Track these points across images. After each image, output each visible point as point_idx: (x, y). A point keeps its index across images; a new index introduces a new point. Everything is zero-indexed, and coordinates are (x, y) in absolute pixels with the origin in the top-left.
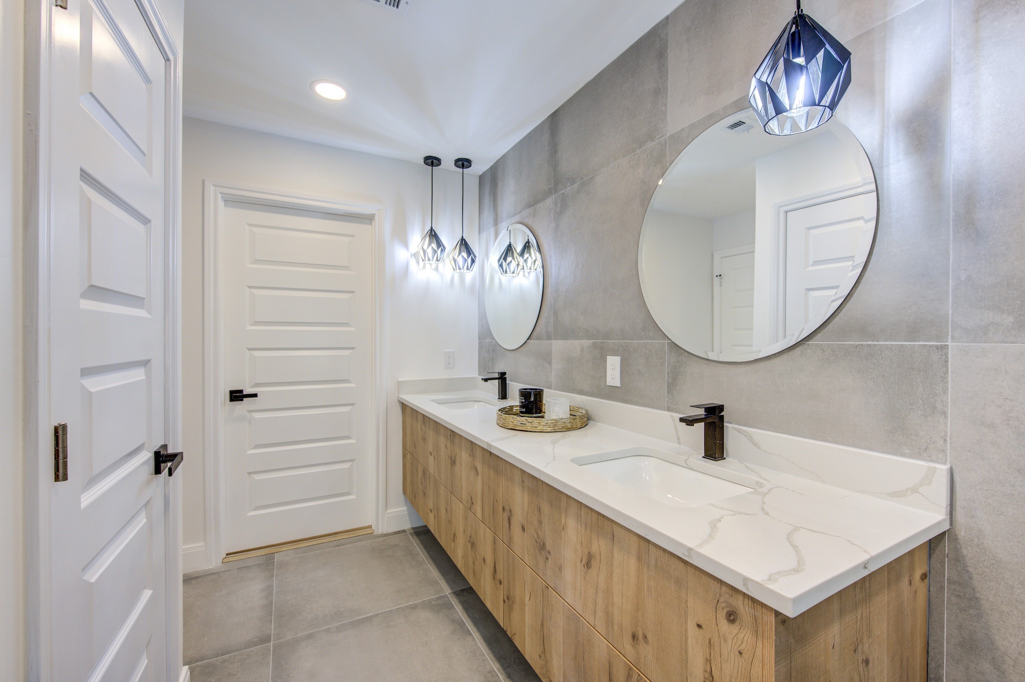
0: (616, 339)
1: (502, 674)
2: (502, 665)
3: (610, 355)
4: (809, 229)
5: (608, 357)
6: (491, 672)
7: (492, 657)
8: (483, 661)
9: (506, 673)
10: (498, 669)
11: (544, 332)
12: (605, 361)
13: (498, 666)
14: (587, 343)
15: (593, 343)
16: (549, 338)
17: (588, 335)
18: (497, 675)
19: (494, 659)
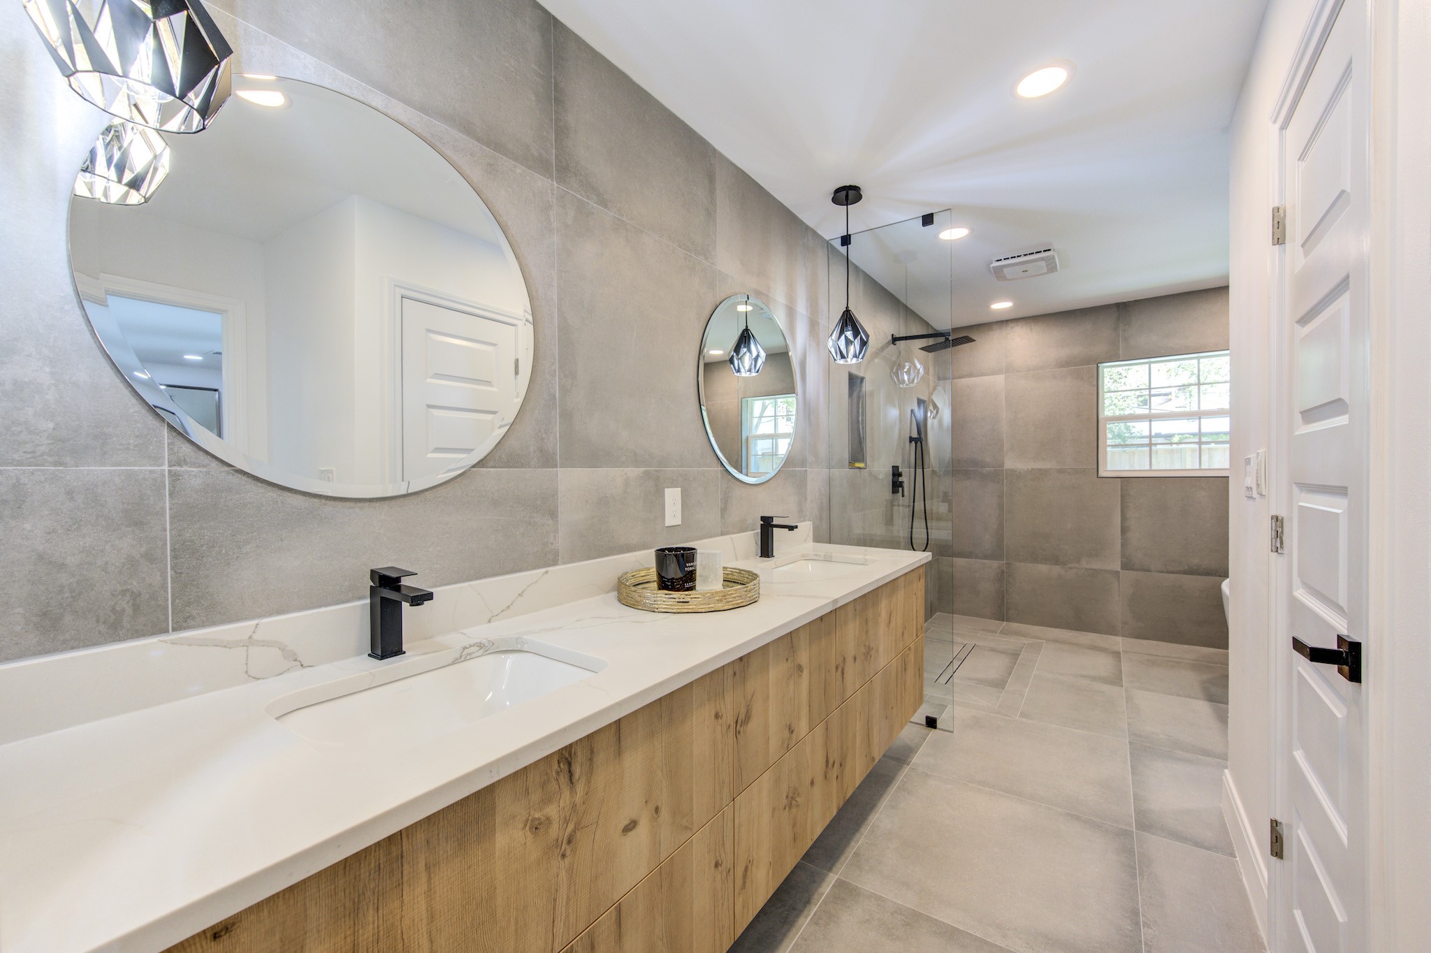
0: (675, 467)
1: (810, 910)
2: (798, 916)
3: (668, 488)
4: (429, 331)
5: (666, 489)
6: (815, 921)
7: (791, 934)
8: (806, 940)
9: (805, 906)
10: (806, 917)
11: (531, 449)
12: (663, 496)
13: (801, 920)
14: (633, 472)
15: (645, 472)
16: (547, 461)
17: (636, 461)
18: (815, 914)
19: (794, 930)
